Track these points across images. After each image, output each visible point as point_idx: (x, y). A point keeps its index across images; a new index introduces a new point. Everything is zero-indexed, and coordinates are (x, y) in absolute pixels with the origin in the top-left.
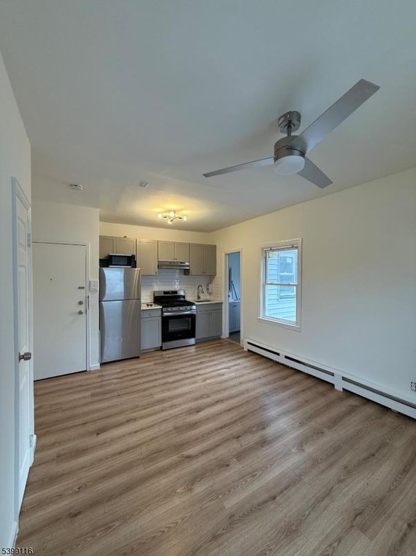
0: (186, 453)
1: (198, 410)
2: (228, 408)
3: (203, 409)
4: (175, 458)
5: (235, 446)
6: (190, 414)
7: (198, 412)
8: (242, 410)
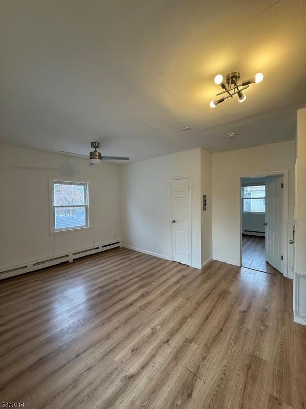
0: (139, 278)
1: (143, 296)
2: (121, 301)
3: (140, 297)
4: (143, 276)
5: (117, 284)
6: (147, 292)
7: (143, 294)
8: (112, 302)
